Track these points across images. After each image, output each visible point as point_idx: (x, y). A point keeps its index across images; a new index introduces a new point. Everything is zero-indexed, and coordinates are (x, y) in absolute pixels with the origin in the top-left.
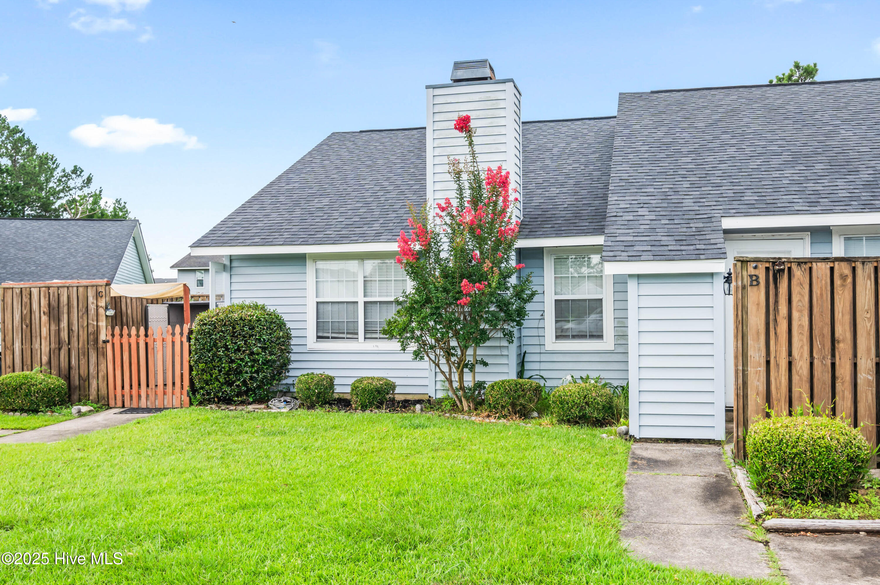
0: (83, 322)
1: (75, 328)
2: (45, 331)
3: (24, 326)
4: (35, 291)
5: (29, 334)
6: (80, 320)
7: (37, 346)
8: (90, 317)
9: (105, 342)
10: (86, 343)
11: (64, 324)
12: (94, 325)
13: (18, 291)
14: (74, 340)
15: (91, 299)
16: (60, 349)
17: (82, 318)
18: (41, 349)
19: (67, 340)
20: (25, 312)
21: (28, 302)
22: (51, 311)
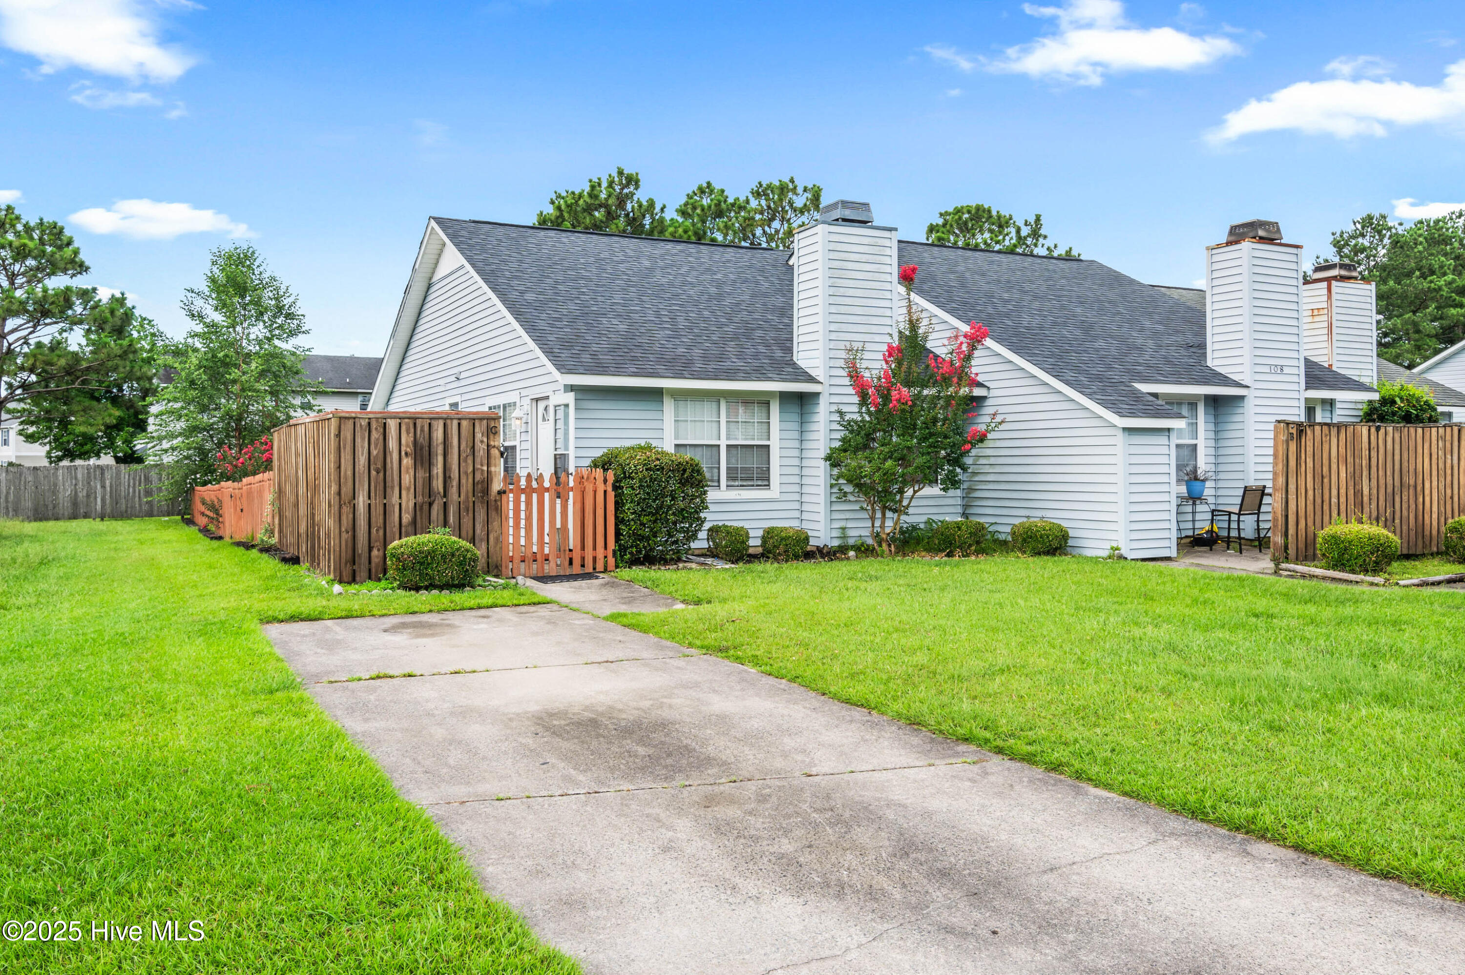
0: (467, 466)
1: (455, 474)
2: (407, 479)
3: (373, 473)
4: (392, 424)
5: (382, 484)
6: (463, 464)
7: (395, 499)
8: (478, 460)
9: (501, 493)
10: (471, 494)
11: (438, 469)
12: (482, 471)
13: (364, 423)
14: (454, 491)
15: (479, 436)
16: (430, 505)
17: (466, 461)
18: (400, 504)
19: (441, 490)
20: (374, 452)
21: (381, 438)
22: (418, 451)
